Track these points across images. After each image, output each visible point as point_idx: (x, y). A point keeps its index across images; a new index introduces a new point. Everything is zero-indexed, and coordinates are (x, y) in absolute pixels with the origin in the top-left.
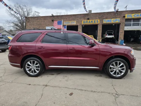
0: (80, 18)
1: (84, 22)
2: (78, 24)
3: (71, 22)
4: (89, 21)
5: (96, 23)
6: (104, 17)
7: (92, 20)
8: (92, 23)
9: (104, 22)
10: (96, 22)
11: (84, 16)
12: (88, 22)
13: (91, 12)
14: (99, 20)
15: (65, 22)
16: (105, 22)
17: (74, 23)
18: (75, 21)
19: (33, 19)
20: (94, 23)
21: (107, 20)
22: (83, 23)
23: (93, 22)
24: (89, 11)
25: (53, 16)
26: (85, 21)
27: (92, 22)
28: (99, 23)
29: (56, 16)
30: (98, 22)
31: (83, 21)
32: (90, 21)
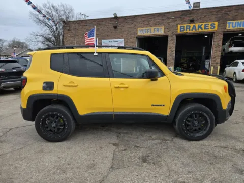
0: (174, 21)
1: (181, 28)
2: (169, 33)
3: (152, 28)
4: (194, 26)
5: (210, 30)
6: (229, 17)
7: (200, 24)
8: (200, 30)
9: (227, 28)
10: (210, 27)
11: (182, 15)
12: (191, 28)
13: (199, 6)
14: (216, 24)
15: (140, 29)
16: (231, 28)
17: (160, 31)
18: (163, 28)
19: (77, 25)
20: (205, 29)
21: (234, 22)
22: (179, 31)
23: (203, 27)
24: (194, 3)
25: (116, 18)
26: (185, 26)
27: (200, 27)
28: (216, 29)
29: (122, 17)
30: (214, 27)
31: (179, 26)
32: (197, 25)
